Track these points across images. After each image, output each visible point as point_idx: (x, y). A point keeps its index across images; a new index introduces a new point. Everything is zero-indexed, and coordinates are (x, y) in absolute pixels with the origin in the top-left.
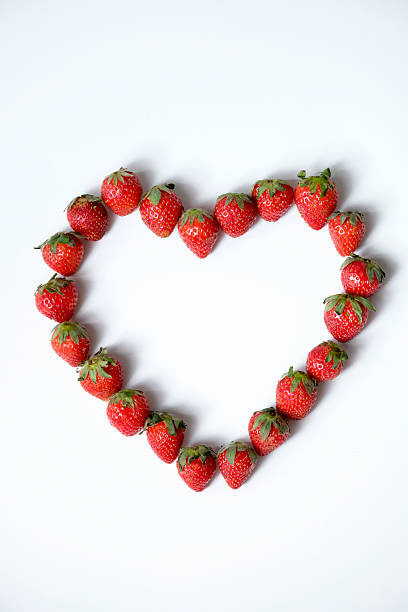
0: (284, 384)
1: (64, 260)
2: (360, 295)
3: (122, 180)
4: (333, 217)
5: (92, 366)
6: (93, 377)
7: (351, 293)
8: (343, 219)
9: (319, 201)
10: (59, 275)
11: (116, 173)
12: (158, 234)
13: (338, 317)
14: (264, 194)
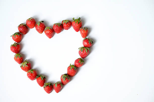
0: (69, 68)
1: (17, 39)
2: (87, 47)
3: (31, 20)
4: (81, 29)
5: (24, 64)
6: (24, 66)
7: (85, 47)
8: (83, 29)
9: (77, 25)
10: (16, 43)
11: (29, 18)
12: (40, 33)
13: (82, 52)
14: (64, 23)
